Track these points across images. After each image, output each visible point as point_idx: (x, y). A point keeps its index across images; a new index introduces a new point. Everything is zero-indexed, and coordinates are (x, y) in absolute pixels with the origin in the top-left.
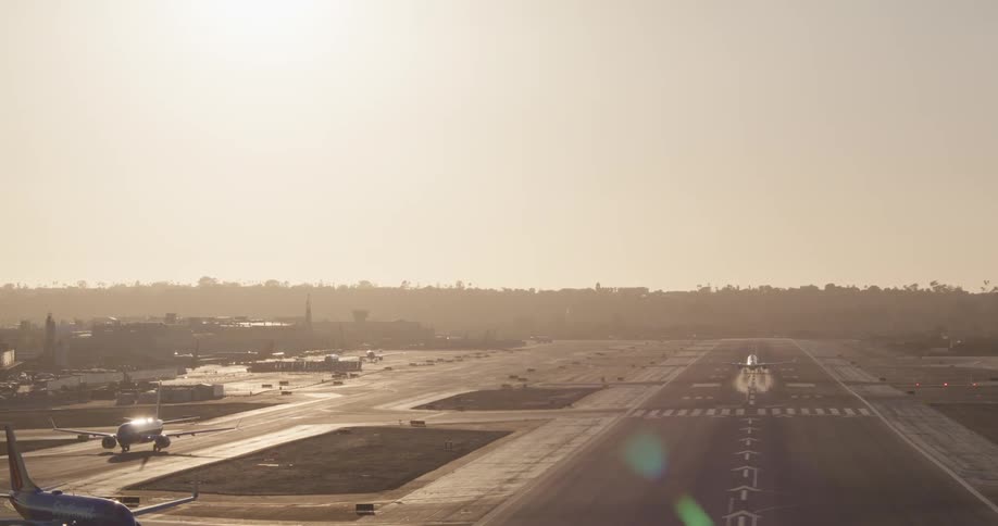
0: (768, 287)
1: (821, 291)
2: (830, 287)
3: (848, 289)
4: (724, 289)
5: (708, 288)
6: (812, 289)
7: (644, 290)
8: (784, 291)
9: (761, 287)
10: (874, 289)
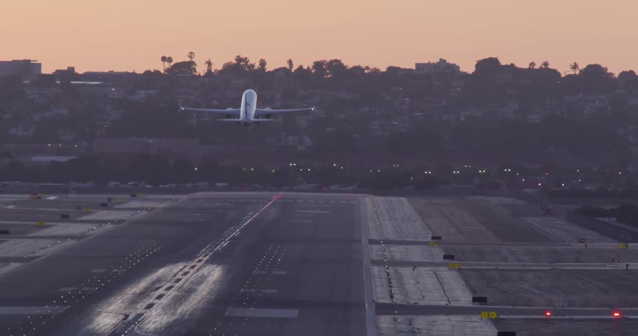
0: (336, 66)
1: (465, 75)
2: (488, 66)
3: (531, 72)
4: (229, 68)
5: (188, 66)
6: (445, 71)
7: (27, 67)
8: (376, 71)
9: (318, 65)
10: (595, 73)
